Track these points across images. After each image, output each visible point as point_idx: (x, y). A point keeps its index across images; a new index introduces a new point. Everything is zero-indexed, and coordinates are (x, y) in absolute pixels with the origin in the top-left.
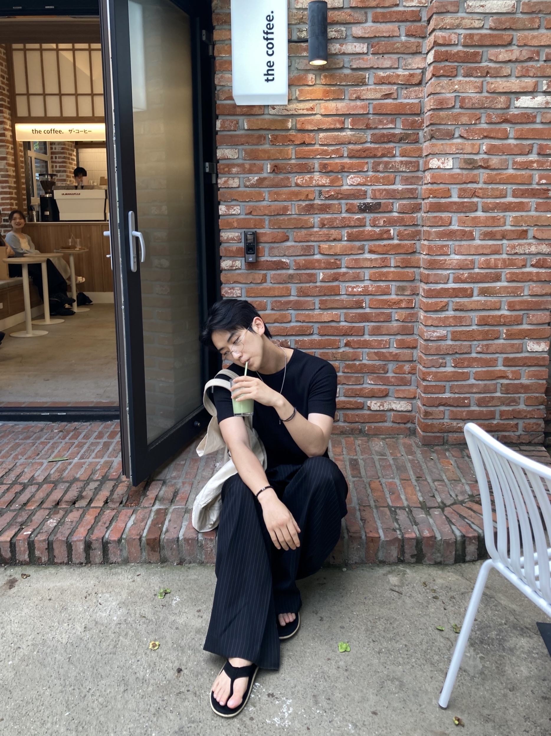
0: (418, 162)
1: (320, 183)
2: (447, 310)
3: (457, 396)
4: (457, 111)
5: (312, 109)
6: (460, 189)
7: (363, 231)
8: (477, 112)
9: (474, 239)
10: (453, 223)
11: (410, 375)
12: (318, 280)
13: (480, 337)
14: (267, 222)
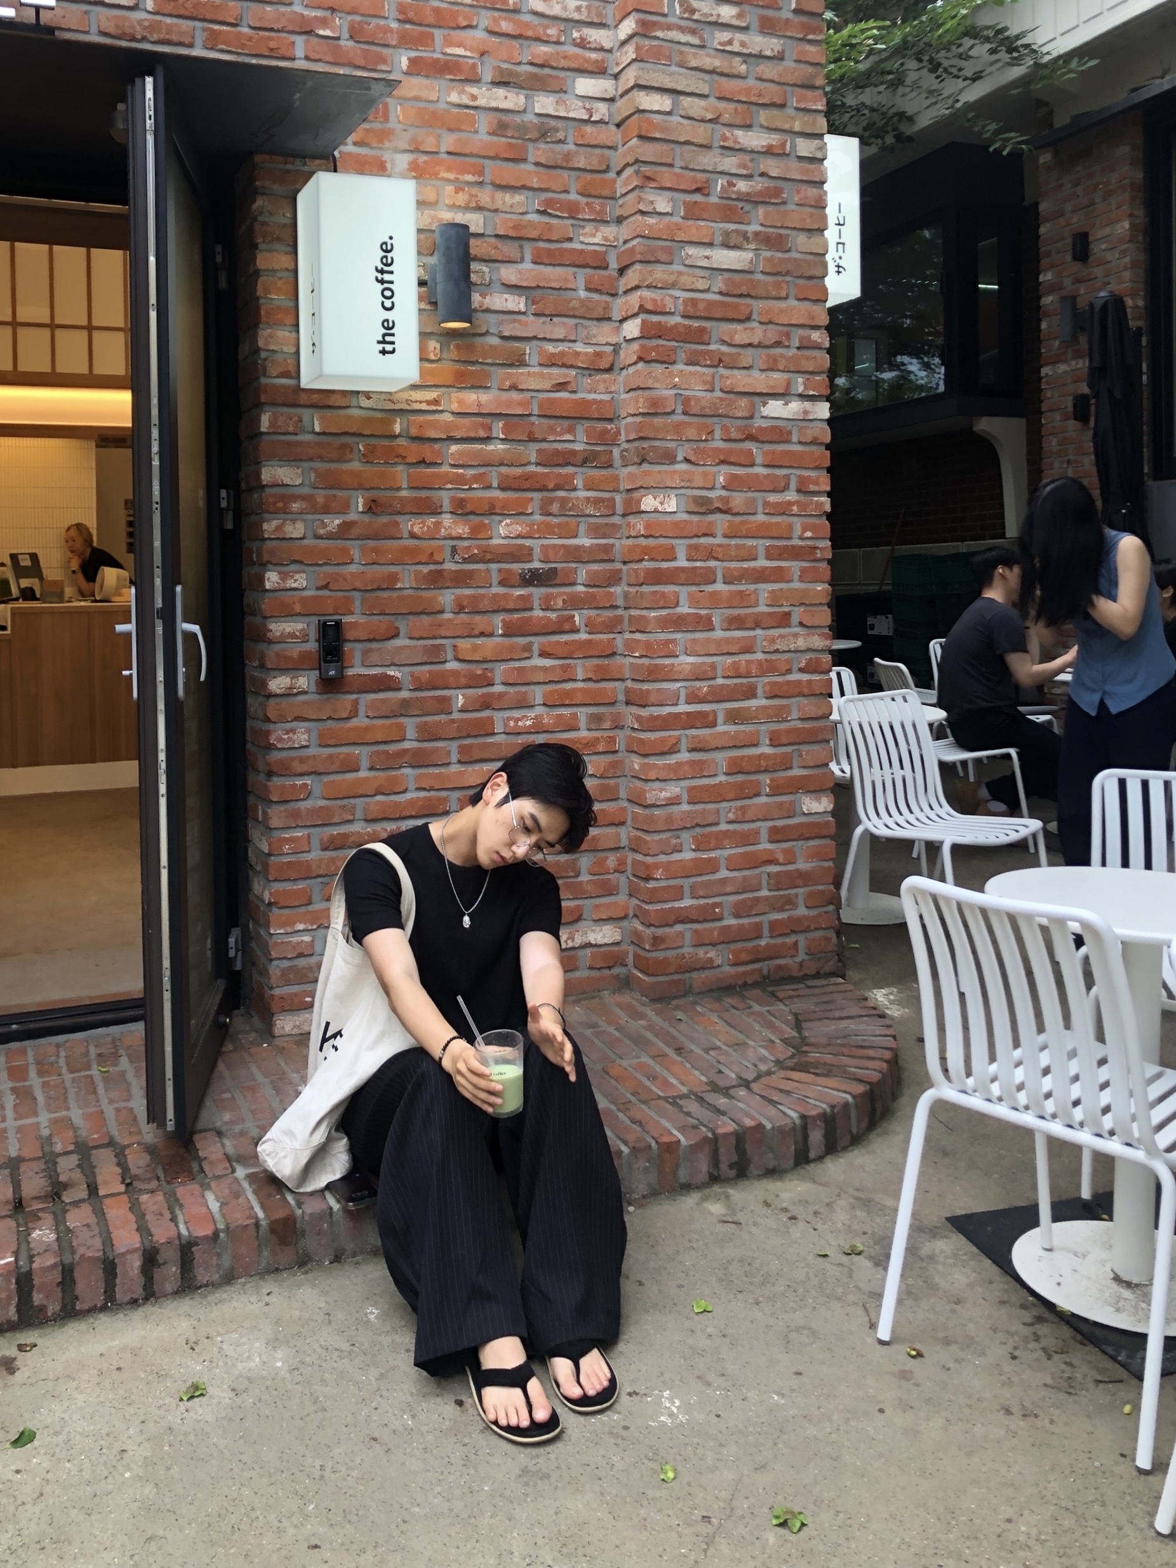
0: (613, 499)
1: (454, 533)
2: (679, 751)
3: (702, 902)
4: (679, 418)
5: (436, 402)
6: (690, 547)
7: (530, 618)
8: (709, 421)
9: (713, 629)
10: (681, 603)
11: (617, 875)
12: (455, 709)
13: (732, 795)
14: (358, 603)
